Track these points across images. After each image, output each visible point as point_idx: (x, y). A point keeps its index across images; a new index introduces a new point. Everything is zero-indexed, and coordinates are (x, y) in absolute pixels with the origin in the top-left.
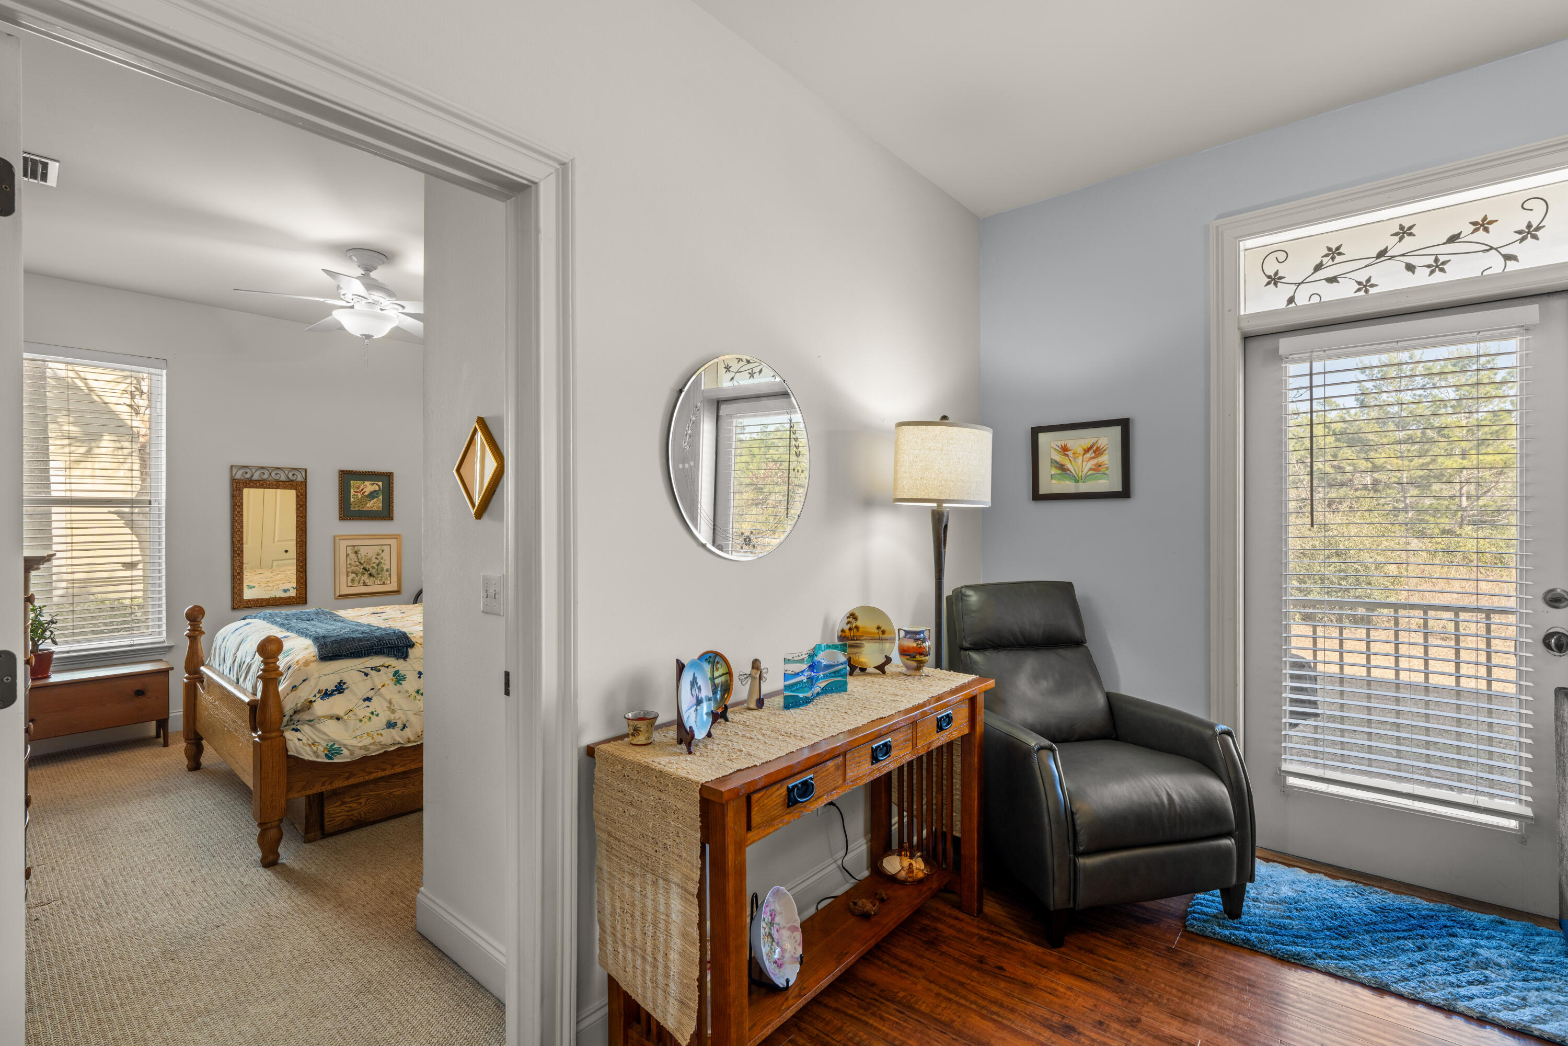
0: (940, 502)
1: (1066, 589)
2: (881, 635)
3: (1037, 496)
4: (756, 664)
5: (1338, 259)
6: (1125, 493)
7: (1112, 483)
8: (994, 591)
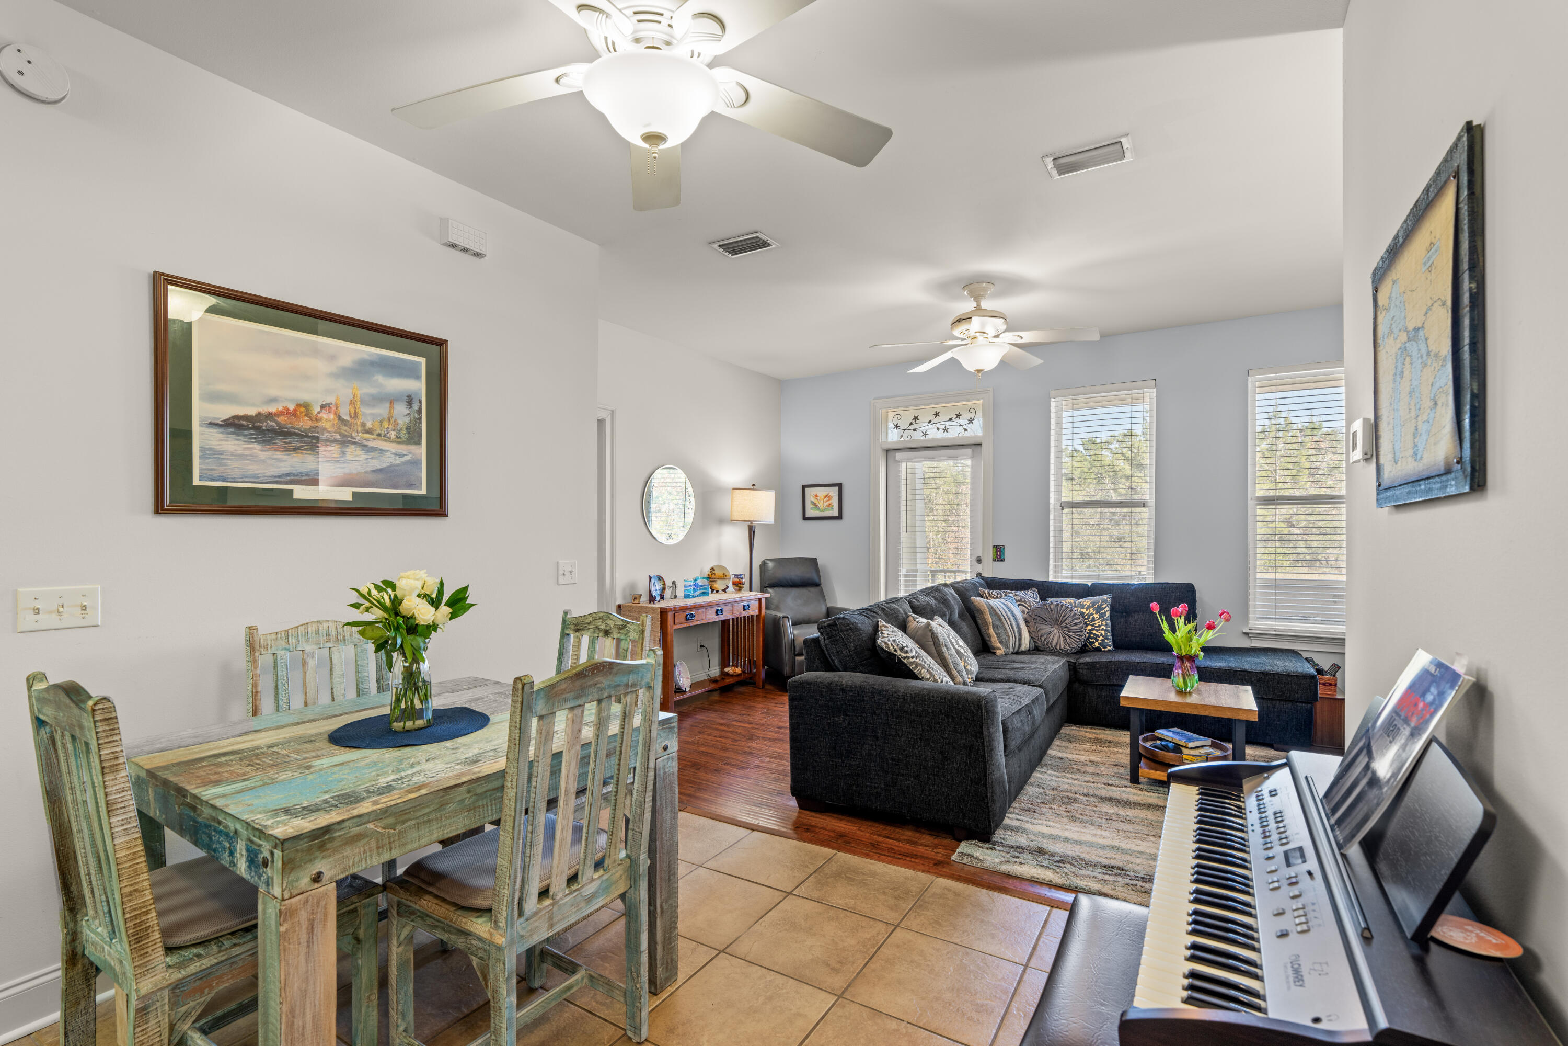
0: (751, 522)
1: (814, 561)
2: (724, 577)
3: (805, 518)
4: (674, 583)
5: (917, 421)
6: (840, 517)
7: (835, 513)
8: (780, 562)
